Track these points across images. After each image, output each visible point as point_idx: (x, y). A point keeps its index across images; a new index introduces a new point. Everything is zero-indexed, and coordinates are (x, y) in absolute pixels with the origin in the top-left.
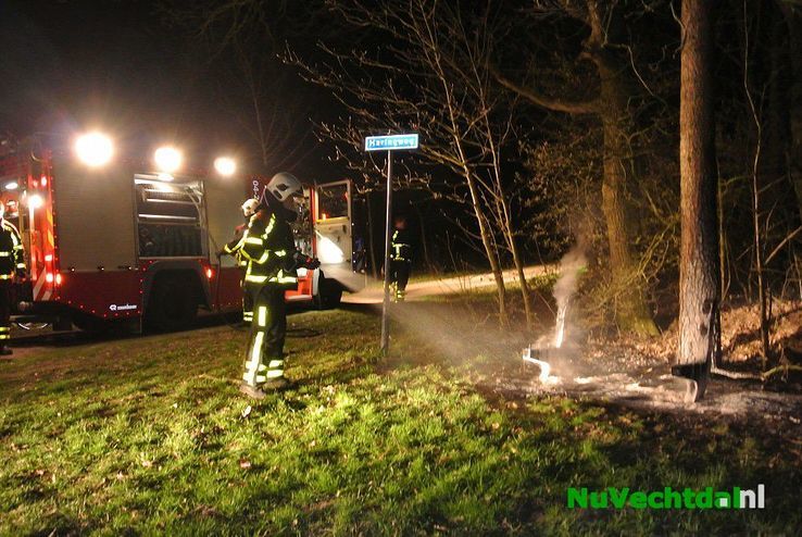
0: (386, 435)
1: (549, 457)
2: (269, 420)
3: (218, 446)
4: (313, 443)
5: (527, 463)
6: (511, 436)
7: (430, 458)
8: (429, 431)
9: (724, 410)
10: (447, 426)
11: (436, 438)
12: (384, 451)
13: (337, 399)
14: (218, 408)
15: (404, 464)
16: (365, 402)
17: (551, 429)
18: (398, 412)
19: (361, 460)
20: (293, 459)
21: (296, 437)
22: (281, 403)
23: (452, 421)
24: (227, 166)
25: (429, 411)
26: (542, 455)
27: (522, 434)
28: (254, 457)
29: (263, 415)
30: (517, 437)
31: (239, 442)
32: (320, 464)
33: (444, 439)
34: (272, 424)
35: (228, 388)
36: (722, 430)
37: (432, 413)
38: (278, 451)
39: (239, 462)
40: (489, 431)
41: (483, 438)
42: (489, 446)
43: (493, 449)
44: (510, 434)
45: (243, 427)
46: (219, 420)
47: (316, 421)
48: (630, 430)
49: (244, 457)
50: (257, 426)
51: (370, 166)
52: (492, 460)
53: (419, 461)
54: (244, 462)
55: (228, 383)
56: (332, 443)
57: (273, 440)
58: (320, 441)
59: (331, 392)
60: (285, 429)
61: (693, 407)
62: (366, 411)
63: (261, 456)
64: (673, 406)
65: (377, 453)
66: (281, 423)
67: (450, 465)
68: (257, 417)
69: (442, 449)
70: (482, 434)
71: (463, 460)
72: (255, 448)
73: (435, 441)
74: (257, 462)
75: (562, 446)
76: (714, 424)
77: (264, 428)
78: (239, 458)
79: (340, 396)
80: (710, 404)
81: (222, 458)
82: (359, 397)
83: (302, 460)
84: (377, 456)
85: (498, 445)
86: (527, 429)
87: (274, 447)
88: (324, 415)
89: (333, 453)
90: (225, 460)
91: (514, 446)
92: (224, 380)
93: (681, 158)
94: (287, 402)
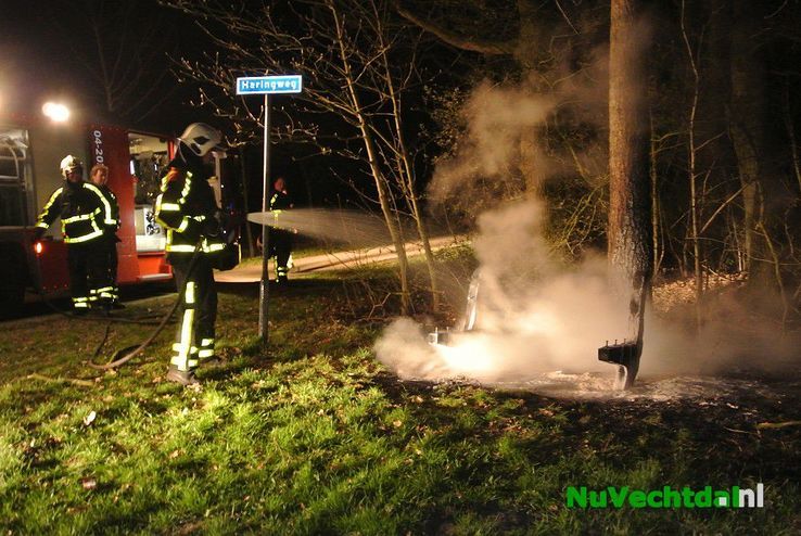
0: (266, 440)
1: (460, 457)
2: (119, 428)
3: (53, 463)
4: (176, 454)
5: (435, 466)
6: (416, 435)
7: (319, 466)
8: (318, 432)
9: (657, 397)
10: (339, 427)
11: (327, 441)
12: (263, 459)
13: (205, 399)
14: (53, 415)
15: (288, 474)
16: (240, 402)
17: (462, 425)
18: (280, 412)
19: (235, 471)
20: (150, 474)
21: (154, 447)
22: (135, 407)
23: (346, 420)
24: (59, 112)
25: (318, 409)
26: (451, 456)
27: (429, 432)
28: (100, 473)
29: (112, 422)
30: (422, 436)
31: (81, 457)
32: (184, 479)
33: (336, 442)
34: (123, 433)
35: (66, 390)
36: (654, 420)
37: (322, 411)
38: (131, 465)
39: (80, 482)
40: (389, 431)
41: (382, 439)
42: (389, 449)
43: (394, 451)
44: (413, 433)
45: (86, 437)
46: (55, 431)
47: (179, 426)
48: (553, 423)
49: (87, 474)
50: (103, 435)
51: (243, 113)
52: (393, 464)
53: (306, 469)
54: (87, 480)
55: (66, 384)
56: (200, 453)
57: (125, 453)
58: (184, 451)
59: (197, 390)
60: (140, 438)
61: (622, 396)
62: (242, 411)
63: (110, 472)
64: (600, 395)
65: (255, 461)
66: (134, 431)
67: (343, 472)
68: (103, 425)
69: (334, 454)
70: (381, 434)
71: (358, 467)
72: (102, 462)
73: (326, 445)
74: (103, 479)
75: (475, 445)
76: (646, 414)
77: (113, 439)
78: (81, 476)
79: (209, 395)
80: (641, 392)
81: (58, 478)
82: (232, 396)
83: (162, 475)
84: (255, 466)
85: (401, 446)
86: (434, 427)
87: (126, 461)
88: (188, 418)
89: (200, 465)
90: (63, 480)
91: (419, 447)
92: (60, 380)
93: (610, 110)
94: (142, 405)
